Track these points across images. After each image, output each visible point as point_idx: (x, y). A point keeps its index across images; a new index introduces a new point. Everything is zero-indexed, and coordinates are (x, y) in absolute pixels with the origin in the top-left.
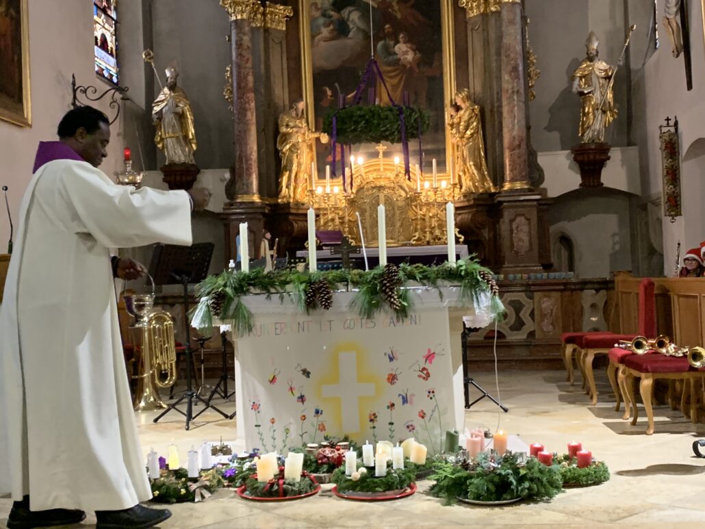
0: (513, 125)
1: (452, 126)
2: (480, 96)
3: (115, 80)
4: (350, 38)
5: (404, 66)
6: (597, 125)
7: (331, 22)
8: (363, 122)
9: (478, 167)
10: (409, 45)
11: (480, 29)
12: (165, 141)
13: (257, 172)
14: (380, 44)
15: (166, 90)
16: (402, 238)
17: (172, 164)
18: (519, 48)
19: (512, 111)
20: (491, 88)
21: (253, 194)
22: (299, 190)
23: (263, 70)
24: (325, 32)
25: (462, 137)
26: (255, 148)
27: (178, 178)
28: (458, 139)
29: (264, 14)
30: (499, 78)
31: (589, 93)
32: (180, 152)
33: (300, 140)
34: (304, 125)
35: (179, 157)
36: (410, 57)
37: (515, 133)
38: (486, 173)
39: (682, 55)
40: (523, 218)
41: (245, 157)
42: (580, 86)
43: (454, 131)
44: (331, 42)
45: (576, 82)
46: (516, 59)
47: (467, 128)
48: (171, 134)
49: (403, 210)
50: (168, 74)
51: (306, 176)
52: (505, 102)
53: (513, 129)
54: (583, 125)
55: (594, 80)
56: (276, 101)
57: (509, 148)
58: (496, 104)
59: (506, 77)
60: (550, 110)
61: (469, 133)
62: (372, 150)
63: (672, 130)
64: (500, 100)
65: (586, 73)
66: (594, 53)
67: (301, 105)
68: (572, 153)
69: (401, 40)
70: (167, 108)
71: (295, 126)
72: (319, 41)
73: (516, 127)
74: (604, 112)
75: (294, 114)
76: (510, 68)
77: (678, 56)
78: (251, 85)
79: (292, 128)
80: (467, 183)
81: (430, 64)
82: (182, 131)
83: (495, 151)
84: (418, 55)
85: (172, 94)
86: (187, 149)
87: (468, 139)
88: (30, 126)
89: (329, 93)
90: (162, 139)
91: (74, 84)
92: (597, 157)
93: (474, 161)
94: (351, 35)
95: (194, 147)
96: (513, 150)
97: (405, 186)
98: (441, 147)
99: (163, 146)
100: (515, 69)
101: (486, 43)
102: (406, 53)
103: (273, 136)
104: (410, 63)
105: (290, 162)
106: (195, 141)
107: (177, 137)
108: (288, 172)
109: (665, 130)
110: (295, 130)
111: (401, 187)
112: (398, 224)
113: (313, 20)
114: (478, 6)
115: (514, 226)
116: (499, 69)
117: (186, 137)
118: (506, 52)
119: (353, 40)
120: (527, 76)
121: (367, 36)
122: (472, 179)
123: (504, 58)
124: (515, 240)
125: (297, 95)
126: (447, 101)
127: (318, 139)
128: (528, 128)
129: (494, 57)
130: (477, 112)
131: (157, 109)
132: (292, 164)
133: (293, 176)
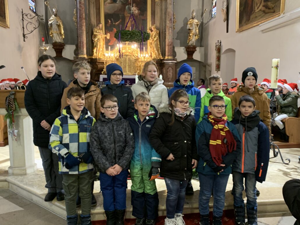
0: (169, 38)
2: (159, 27)
4: (117, 4)
6: (193, 39)
8: (130, 36)
9: (158, 50)
10: (136, 8)
11: (160, 5)
12: (53, 34)
13: (86, 47)
14: (127, 7)
15: (53, 16)
16: (133, 72)
17: (56, 42)
18: (172, 13)
19: (169, 33)
20: (162, 25)
21: (85, 55)
22: (100, 54)
23: (88, 12)
25: (153, 41)
26: (85, 39)
27: (58, 47)
28: (152, 41)
30: (166, 22)
31: (192, 29)
32: (59, 39)
33: (100, 37)
34: (102, 32)
35: (58, 40)
37: (170, 41)
38: (160, 53)
39: (226, 21)
40: (171, 68)
41: (82, 42)
42: (189, 27)
43: (150, 38)
44: (110, 4)
45: (188, 25)
46: (171, 16)
47: (155, 38)
48: (55, 32)
49: (134, 63)
50: (54, 10)
51: (101, 49)
52: (167, 30)
54: (189, 40)
55: (194, 26)
56: (92, 23)
57: (168, 45)
58: (164, 31)
59: (168, 22)
60: (178, 33)
63: (219, 44)
64: (165, 29)
65: (191, 23)
66: (194, 16)
67: (101, 25)
68: (185, 48)
69: (134, 6)
70: (54, 22)
71: (99, 32)
72: (107, 3)
75: (98, 28)
76: (169, 19)
77: (225, 22)
78: (84, 17)
79: (98, 33)
80: (154, 56)
81: (143, 15)
82: (59, 31)
83: (162, 45)
84: (139, 12)
85: (56, 18)
86: (61, 37)
87: (155, 41)
88: (9, 28)
90: (52, 33)
91: (22, 12)
92: (193, 50)
93: (157, 49)
94: (117, 2)
95: (63, 37)
96: (169, 46)
97: (135, 55)
98: (146, 43)
99: (52, 36)
100: (171, 20)
101: (161, 10)
102: (135, 10)
103: (91, 35)
104: (136, 14)
105: (97, 44)
106: (64, 35)
107: (57, 33)
108: (96, 48)
109: (217, 44)
110: (99, 33)
111: (134, 56)
112: (132, 68)
115: (168, 70)
116: (165, 19)
117: (61, 33)
118: (168, 14)
121: (123, 4)
122: (156, 55)
123: (167, 16)
124: (168, 75)
125: (99, 22)
126: (148, 28)
129: (164, 15)
130: (158, 32)
131: (50, 22)
132: (97, 45)
133: (98, 49)
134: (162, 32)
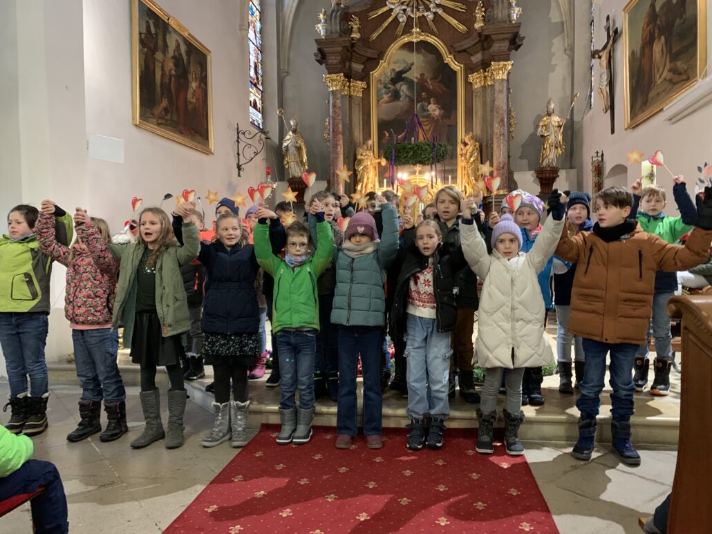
0: (500, 155)
1: (462, 155)
2: (480, 137)
3: (261, 127)
4: (401, 101)
5: (433, 118)
6: (551, 156)
7: (389, 92)
8: (412, 152)
9: (477, 180)
10: (437, 106)
11: (481, 96)
12: (290, 163)
14: (419, 105)
15: (291, 133)
17: (294, 178)
18: (505, 107)
19: (499, 146)
20: (487, 133)
23: (348, 122)
24: (386, 97)
25: (468, 162)
27: (297, 186)
28: (465, 163)
29: (349, 87)
30: (492, 126)
31: (547, 136)
33: (369, 163)
34: (372, 154)
36: (437, 112)
37: (501, 160)
39: (609, 111)
41: (336, 173)
42: (542, 132)
43: (463, 158)
44: (389, 104)
45: (540, 129)
46: (503, 115)
47: (471, 157)
48: (293, 160)
50: (292, 123)
51: (372, 185)
52: (495, 141)
53: (499, 158)
54: (543, 156)
55: (551, 127)
56: (355, 140)
57: (497, 169)
58: (489, 142)
59: (496, 125)
60: (522, 146)
61: (472, 159)
62: (412, 170)
63: (600, 159)
64: (492, 139)
65: (546, 123)
66: (552, 111)
67: (370, 142)
68: (535, 172)
69: (432, 102)
70: (291, 143)
71: (366, 155)
72: (382, 103)
73: (501, 156)
74: (556, 148)
75: (366, 148)
76: (499, 120)
77: (606, 112)
78: (340, 130)
79: (364, 156)
80: (470, 191)
81: (449, 117)
82: (299, 157)
85: (294, 135)
86: (302, 168)
87: (472, 163)
88: (213, 154)
89: (387, 134)
90: (288, 163)
91: (238, 129)
92: (551, 175)
93: (475, 177)
94: (401, 99)
95: (307, 167)
96: (499, 170)
98: (454, 168)
99: (288, 167)
100: (502, 120)
101: (485, 104)
103: (353, 161)
104: (437, 116)
106: (307, 164)
107: (296, 161)
108: (361, 183)
109: (595, 159)
110: (366, 157)
113: (378, 90)
114: (480, 82)
116: (493, 121)
117: (302, 161)
118: (497, 110)
119: (402, 103)
120: (510, 125)
121: (412, 100)
123: (495, 114)
125: (367, 135)
127: (379, 163)
128: (509, 157)
129: (489, 113)
130: (478, 146)
131: (285, 144)
132: (364, 178)
133: (364, 185)
134: (487, 146)
